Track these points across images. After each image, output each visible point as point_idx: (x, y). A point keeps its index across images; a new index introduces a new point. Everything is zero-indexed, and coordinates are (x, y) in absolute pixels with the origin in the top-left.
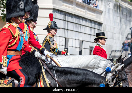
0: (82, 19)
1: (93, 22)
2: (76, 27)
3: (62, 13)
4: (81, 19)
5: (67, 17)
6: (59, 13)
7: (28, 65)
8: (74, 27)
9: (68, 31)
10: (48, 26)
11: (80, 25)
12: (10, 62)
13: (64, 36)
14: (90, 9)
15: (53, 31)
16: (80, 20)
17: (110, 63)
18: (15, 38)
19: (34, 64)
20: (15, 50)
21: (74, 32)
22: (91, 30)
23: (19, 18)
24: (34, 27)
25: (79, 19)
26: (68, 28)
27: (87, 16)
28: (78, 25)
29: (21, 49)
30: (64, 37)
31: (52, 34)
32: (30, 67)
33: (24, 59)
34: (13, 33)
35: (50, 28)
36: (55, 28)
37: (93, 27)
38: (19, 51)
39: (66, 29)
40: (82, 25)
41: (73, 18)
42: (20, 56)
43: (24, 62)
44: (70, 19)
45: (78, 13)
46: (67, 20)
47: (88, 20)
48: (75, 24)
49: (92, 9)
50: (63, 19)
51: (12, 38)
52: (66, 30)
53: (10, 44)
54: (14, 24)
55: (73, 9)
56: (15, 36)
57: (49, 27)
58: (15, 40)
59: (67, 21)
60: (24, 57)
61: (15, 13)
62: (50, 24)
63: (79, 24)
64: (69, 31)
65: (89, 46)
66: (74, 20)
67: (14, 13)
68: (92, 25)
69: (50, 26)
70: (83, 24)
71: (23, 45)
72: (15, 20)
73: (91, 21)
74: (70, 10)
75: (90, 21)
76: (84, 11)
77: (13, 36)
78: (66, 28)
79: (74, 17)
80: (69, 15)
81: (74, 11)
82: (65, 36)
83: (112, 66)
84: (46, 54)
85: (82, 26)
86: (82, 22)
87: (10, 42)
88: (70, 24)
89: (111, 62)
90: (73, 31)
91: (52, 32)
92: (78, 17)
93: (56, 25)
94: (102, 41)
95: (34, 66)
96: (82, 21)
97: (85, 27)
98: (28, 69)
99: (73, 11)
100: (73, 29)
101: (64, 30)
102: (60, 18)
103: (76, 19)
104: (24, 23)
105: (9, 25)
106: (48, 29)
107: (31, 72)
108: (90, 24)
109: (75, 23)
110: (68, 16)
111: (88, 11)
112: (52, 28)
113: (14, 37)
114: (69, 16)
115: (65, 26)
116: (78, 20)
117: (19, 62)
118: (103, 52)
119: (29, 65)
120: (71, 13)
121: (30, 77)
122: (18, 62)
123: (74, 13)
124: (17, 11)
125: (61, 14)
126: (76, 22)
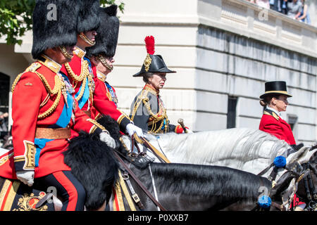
0: (268, 49)
1: (295, 56)
2: (255, 68)
3: (220, 35)
4: (266, 50)
5: (232, 44)
6: (214, 36)
7: (85, 161)
8: (249, 68)
9: (234, 79)
10: (144, 66)
11: (265, 63)
12: (42, 154)
13: (225, 91)
14: (287, 26)
15: (156, 79)
16: (264, 52)
17: (284, 146)
18: (53, 97)
19: (101, 157)
20: (54, 126)
21: (249, 80)
22: (291, 75)
23: (64, 50)
24: (109, 70)
25: (263, 49)
26: (234, 71)
27: (281, 41)
28: (259, 63)
29: (69, 124)
30: (225, 94)
31: (154, 85)
32: (91, 165)
33: (77, 146)
34: (48, 85)
35: (149, 71)
36: (162, 70)
37: (295, 68)
38: (64, 127)
39: (230, 74)
40: (269, 64)
41: (248, 47)
42: (66, 140)
43: (77, 154)
44: (240, 49)
45: (258, 34)
46: (231, 51)
47: (283, 52)
48: (251, 61)
49: (292, 24)
50: (223, 50)
51: (47, 97)
52: (230, 77)
53: (42, 112)
54: (51, 64)
55: (247, 26)
56: (54, 92)
57: (147, 70)
58: (54, 101)
59: (234, 55)
60: (77, 143)
61: (53, 37)
62: (147, 61)
63: (261, 61)
64: (238, 79)
65: (288, 115)
66: (251, 52)
67: (51, 37)
68: (292, 64)
69: (148, 66)
70: (272, 62)
71: (74, 113)
72: (53, 54)
73: (291, 54)
74: (240, 28)
75: (287, 54)
76: (275, 29)
77: (48, 91)
78: (231, 72)
79: (250, 45)
80: (237, 40)
81: (251, 31)
82: (228, 92)
83: (289, 152)
84: (131, 133)
85: (268, 66)
86: (270, 55)
87: (42, 107)
88: (240, 62)
89: (285, 142)
90: (247, 78)
91: (153, 80)
92: (260, 44)
93: (162, 64)
94: (280, 103)
95: (99, 162)
96: (268, 53)
97: (276, 70)
98: (87, 169)
99: (246, 30)
100: (248, 73)
101: (225, 76)
102: (215, 48)
103: (255, 49)
104: (82, 59)
105: (40, 65)
106: (145, 74)
107: (93, 176)
108: (288, 60)
109: (252, 59)
110: (234, 42)
111: (283, 29)
112: (153, 71)
113: (50, 93)
114: (238, 43)
115: (228, 67)
116: (259, 51)
117: (65, 154)
118: (282, 129)
119: (89, 162)
120: (241, 34)
121: (90, 188)
122: (62, 154)
123: (249, 36)
124: (58, 34)
125: (218, 37)
126: (255, 57)
